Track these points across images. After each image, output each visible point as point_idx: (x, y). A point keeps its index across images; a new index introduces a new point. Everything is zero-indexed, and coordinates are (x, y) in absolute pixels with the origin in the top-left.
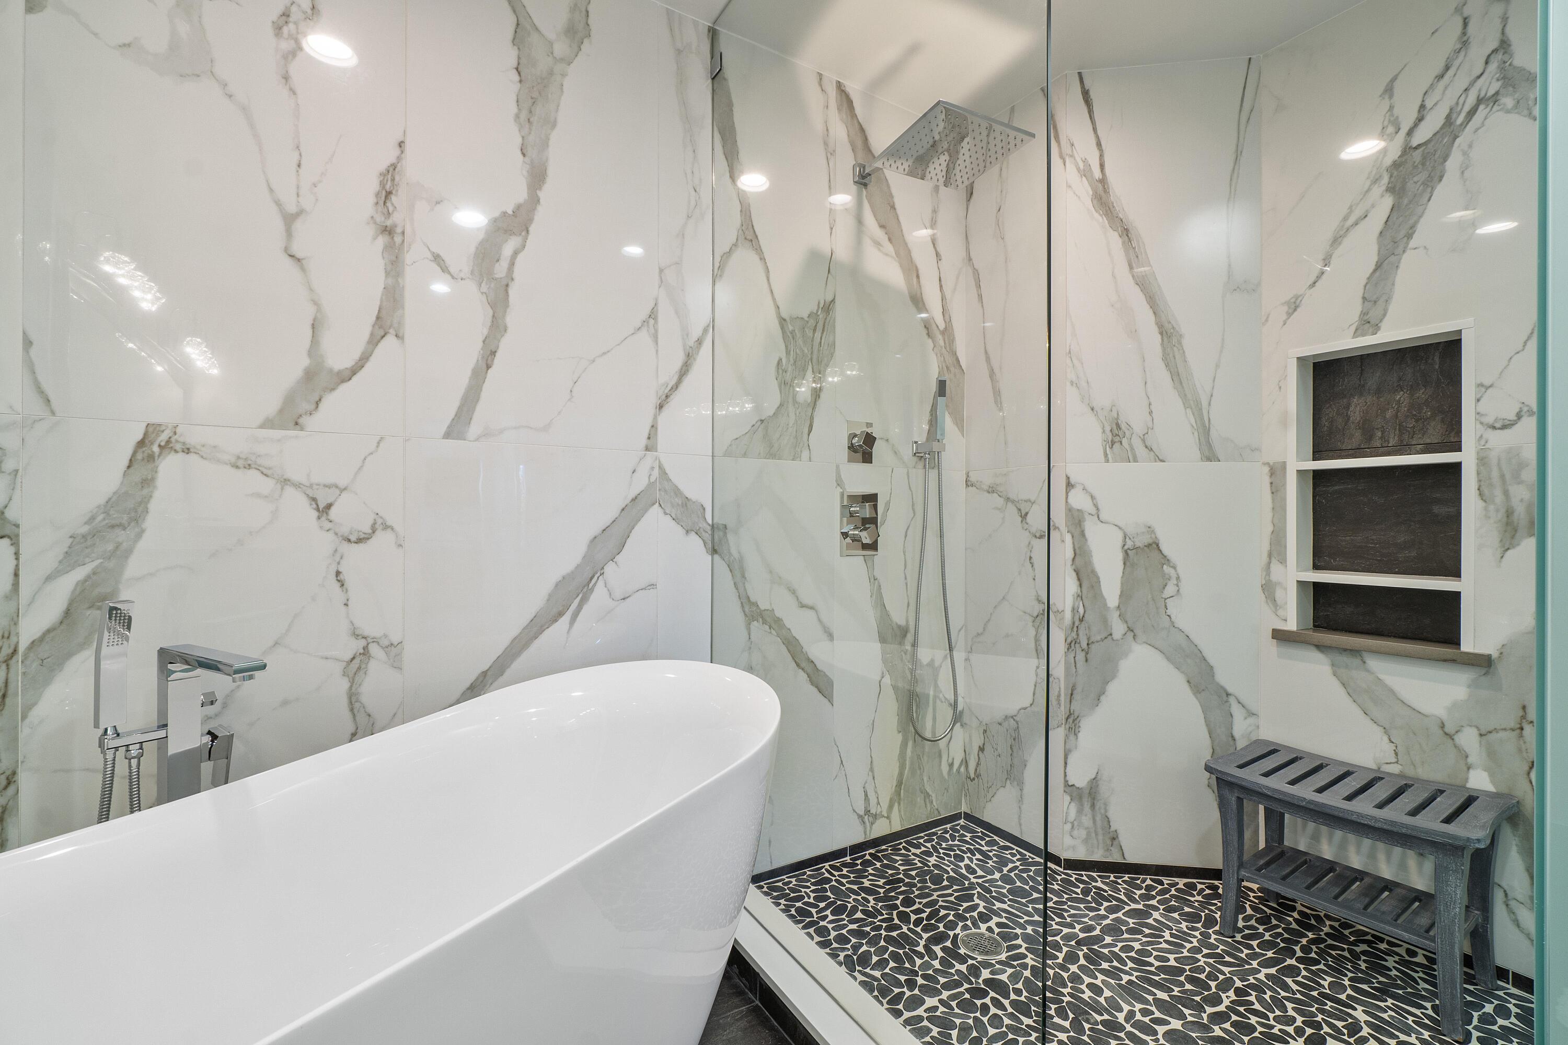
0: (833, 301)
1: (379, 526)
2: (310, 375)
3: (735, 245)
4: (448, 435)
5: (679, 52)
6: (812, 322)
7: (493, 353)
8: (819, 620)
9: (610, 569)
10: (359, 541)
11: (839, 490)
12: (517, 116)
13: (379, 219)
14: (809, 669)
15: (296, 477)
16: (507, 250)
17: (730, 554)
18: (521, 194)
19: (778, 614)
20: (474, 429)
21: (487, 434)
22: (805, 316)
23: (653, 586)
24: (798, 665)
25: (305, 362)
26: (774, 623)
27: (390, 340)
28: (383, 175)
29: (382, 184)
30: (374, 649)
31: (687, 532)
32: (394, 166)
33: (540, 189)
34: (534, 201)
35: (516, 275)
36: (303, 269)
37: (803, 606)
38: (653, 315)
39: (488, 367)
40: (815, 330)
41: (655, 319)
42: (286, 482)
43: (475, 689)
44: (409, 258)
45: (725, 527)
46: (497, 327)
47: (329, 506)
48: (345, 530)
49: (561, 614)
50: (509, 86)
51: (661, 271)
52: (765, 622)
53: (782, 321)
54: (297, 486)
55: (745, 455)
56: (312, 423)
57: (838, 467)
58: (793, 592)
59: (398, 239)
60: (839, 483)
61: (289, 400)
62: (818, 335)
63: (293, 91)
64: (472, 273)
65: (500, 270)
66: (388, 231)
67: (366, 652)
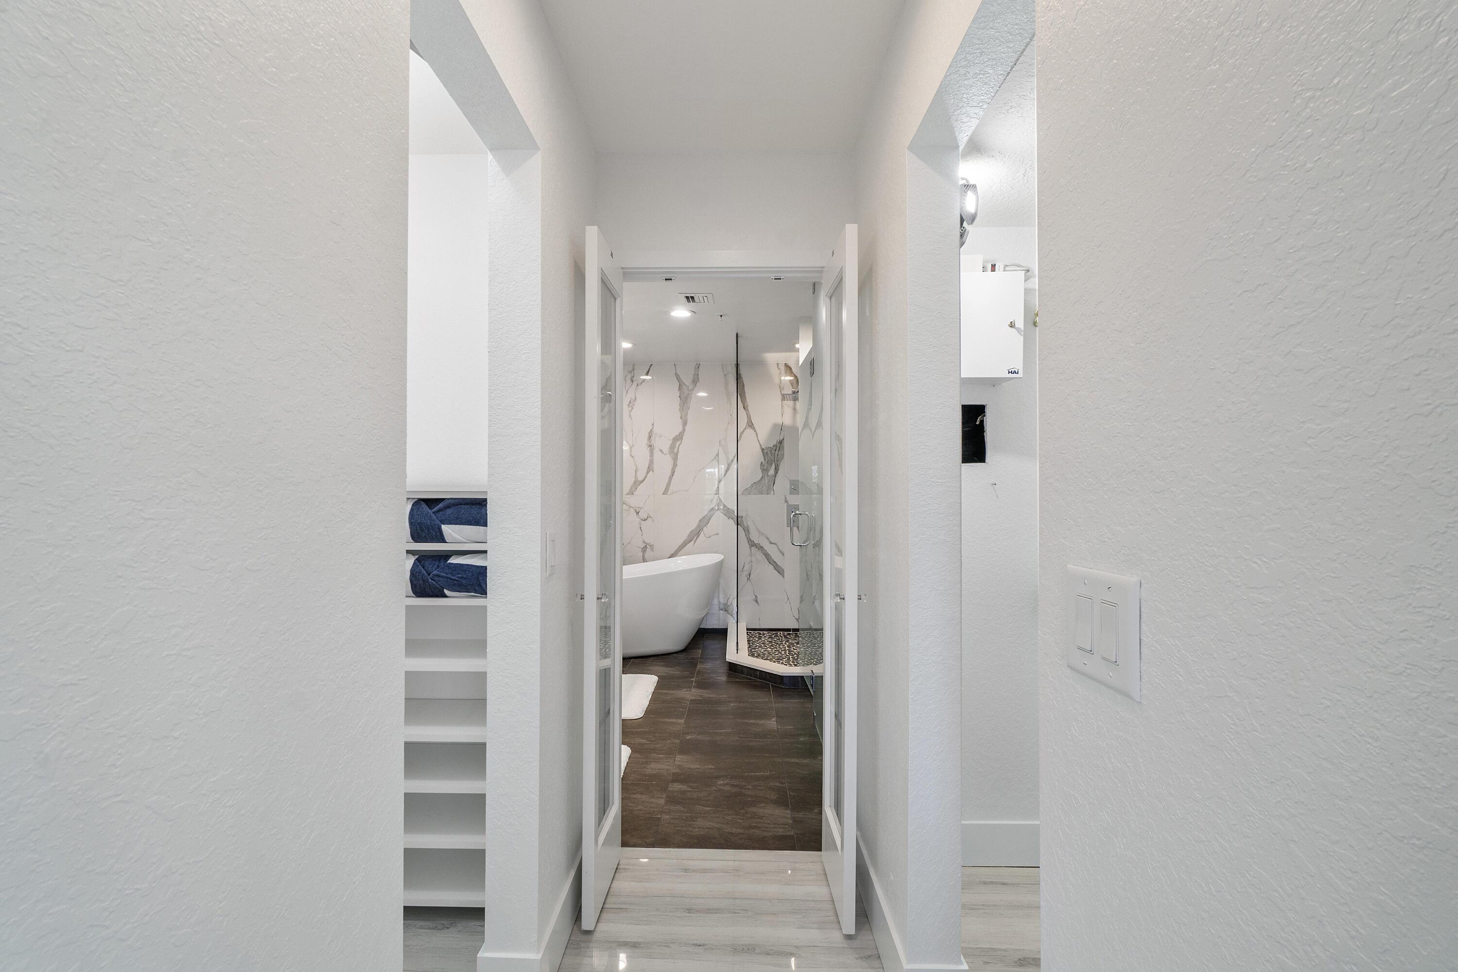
0: (783, 439)
1: (649, 517)
2: (635, 482)
3: (745, 429)
4: (663, 494)
5: (725, 375)
6: (775, 448)
7: (674, 472)
8: (778, 549)
9: (705, 529)
10: (645, 520)
11: (786, 504)
12: (680, 409)
13: (648, 443)
14: (774, 565)
15: (633, 506)
16: (677, 445)
17: (744, 525)
18: (681, 429)
19: (761, 545)
20: (670, 492)
21: (673, 493)
22: (772, 446)
23: (718, 534)
24: (769, 562)
25: (634, 479)
26: (760, 548)
27: (651, 472)
28: (649, 433)
29: (649, 435)
30: (647, 545)
31: (729, 518)
32: (651, 430)
33: (686, 426)
34: (684, 430)
35: (679, 451)
36: (634, 459)
37: (771, 543)
38: (718, 455)
39: (673, 476)
40: (775, 451)
41: (718, 456)
42: (631, 507)
43: (672, 556)
44: (655, 452)
45: (742, 517)
46: (675, 465)
47: (639, 512)
48: (642, 518)
49: (691, 541)
50: (677, 402)
51: (720, 442)
52: (757, 547)
53: (763, 450)
54: (632, 508)
55: (749, 494)
56: (636, 493)
57: (785, 496)
58: (768, 538)
59: (652, 448)
60: (786, 501)
61: (631, 489)
62: (777, 452)
63: (631, 419)
64: (669, 452)
65: (676, 450)
66: (650, 446)
67: (646, 547)
